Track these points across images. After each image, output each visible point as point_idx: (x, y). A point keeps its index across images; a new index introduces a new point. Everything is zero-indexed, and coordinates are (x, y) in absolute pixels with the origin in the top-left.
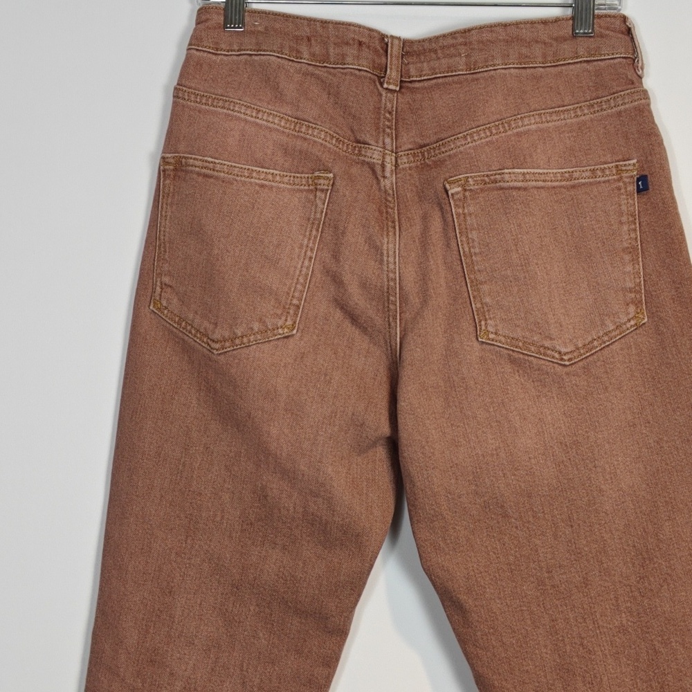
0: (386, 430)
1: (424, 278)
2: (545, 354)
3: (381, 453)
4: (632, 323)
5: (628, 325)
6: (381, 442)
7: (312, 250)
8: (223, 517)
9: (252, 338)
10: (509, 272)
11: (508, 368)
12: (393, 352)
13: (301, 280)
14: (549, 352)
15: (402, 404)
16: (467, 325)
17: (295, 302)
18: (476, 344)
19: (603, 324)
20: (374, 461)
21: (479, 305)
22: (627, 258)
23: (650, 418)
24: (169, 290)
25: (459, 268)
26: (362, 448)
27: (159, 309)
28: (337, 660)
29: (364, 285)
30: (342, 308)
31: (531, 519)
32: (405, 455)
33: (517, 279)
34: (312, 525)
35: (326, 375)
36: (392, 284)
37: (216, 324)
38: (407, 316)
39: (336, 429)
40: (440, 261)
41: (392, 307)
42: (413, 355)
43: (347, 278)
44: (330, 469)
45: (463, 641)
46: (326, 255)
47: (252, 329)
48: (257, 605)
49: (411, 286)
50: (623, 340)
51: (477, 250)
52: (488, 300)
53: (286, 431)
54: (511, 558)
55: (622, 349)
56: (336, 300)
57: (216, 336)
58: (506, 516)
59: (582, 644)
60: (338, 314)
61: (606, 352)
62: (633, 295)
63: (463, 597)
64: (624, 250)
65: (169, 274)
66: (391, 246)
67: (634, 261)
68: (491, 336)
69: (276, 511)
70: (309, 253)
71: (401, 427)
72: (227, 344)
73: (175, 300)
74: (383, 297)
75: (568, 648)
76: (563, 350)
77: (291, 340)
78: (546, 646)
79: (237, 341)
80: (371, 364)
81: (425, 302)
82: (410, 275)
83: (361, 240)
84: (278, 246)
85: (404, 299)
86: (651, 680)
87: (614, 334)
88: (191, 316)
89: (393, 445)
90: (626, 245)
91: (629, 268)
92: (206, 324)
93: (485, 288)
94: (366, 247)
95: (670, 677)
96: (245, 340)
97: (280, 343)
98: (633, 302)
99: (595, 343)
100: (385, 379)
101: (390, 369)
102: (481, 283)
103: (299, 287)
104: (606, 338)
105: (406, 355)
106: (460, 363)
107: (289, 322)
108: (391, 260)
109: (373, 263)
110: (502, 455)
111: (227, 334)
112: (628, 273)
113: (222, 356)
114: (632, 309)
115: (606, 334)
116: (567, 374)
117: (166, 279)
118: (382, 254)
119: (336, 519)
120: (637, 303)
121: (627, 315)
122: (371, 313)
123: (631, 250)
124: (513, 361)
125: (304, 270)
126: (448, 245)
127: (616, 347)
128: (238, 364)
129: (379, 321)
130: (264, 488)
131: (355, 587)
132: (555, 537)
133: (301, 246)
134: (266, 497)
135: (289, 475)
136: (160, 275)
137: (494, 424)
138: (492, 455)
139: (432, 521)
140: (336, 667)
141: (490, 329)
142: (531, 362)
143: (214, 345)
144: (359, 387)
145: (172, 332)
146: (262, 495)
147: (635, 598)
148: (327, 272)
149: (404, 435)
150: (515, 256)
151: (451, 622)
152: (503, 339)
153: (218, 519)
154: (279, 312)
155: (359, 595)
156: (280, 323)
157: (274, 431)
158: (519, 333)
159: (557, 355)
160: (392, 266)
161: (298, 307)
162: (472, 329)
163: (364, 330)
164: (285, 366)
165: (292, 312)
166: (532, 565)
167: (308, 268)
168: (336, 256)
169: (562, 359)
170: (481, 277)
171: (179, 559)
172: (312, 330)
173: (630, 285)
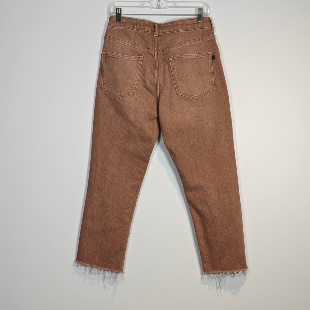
0: (156, 115)
1: (164, 80)
2: (192, 97)
3: (155, 121)
4: (211, 89)
5: (210, 90)
6: (156, 118)
7: (138, 74)
8: (119, 137)
9: (125, 95)
10: (183, 78)
11: (183, 100)
12: (158, 97)
13: (136, 81)
14: (193, 96)
15: (160, 109)
16: (174, 91)
17: (135, 86)
18: (176, 95)
19: (205, 90)
20: (154, 123)
21: (177, 86)
22: (210, 74)
23: (215, 111)
24: (105, 84)
25: (172, 78)
26: (151, 120)
27: (103, 89)
28: (147, 168)
29: (151, 82)
30: (146, 88)
31: (189, 134)
32: (161, 120)
33: (185, 80)
34: (140, 137)
35: (142, 103)
36: (157, 82)
37: (117, 92)
38: (161, 89)
39: (145, 115)
40: (168, 76)
41: (157, 87)
42: (162, 98)
43: (147, 81)
44: (144, 124)
45: (174, 161)
46: (142, 75)
47: (125, 93)
48: (128, 156)
49: (161, 82)
50: (209, 93)
51: (176, 73)
52: (179, 85)
53: (134, 116)
54: (185, 142)
55: (209, 95)
56: (144, 86)
57: (117, 95)
58: (183, 133)
59: (201, 161)
60: (145, 89)
61: (205, 96)
62: (211, 83)
63: (174, 151)
64: (209, 73)
65: (105, 81)
66: (157, 73)
67: (212, 75)
68: (180, 93)
69: (132, 135)
70: (138, 75)
71: (160, 114)
72: (120, 97)
73: (107, 87)
74: (155, 85)
75: (198, 162)
76: (196, 96)
77: (134, 95)
78: (192, 162)
79: (122, 96)
80: (153, 100)
81: (164, 86)
82: (161, 79)
83: (150, 72)
84: (131, 73)
85: (160, 85)
86: (216, 169)
87: (207, 92)
88: (111, 90)
89: (158, 119)
90: (210, 71)
91: (210, 77)
92: (114, 92)
93: (178, 82)
94: (151, 73)
95: (220, 168)
96: (124, 95)
97: (132, 96)
98: (211, 85)
99: (203, 94)
100: (156, 104)
101: (157, 102)
102: (177, 81)
103: (136, 83)
104: (205, 93)
105: (160, 98)
106: (173, 99)
107: (134, 91)
108: (157, 76)
109: (153, 77)
110: (182, 120)
111: (119, 94)
112: (210, 78)
113: (118, 100)
114: (211, 86)
115: (205, 92)
116: (197, 101)
117: (104, 82)
118: (155, 75)
119: (146, 135)
120: (212, 85)
121: (210, 88)
122: (152, 88)
123: (211, 73)
124: (184, 99)
125: (137, 79)
126: (170, 73)
127: (208, 95)
128: (122, 101)
129: (154, 90)
130: (129, 130)
131: (150, 151)
132: (194, 137)
133: (136, 73)
134: (129, 132)
135: (135, 126)
136: (103, 81)
137: (180, 113)
138: (180, 120)
139: (167, 135)
140: (146, 169)
141: (179, 91)
142: (189, 99)
143: (116, 97)
144: (150, 106)
145: (106, 94)
146: (129, 131)
147: (212, 151)
148: (142, 79)
149: (160, 116)
150: (185, 75)
151: (172, 157)
152: (182, 94)
153: (118, 137)
154: (131, 89)
155: (151, 153)
156: (132, 91)
157: (131, 116)
158: (186, 92)
159: (194, 97)
160: (157, 78)
161: (136, 88)
162: (175, 92)
163: (151, 93)
164: (133, 101)
165: (134, 89)
166: (189, 144)
167: (138, 78)
168: (144, 75)
169: (196, 98)
170: (177, 80)
171: (110, 147)
172: (139, 93)
173: (211, 81)
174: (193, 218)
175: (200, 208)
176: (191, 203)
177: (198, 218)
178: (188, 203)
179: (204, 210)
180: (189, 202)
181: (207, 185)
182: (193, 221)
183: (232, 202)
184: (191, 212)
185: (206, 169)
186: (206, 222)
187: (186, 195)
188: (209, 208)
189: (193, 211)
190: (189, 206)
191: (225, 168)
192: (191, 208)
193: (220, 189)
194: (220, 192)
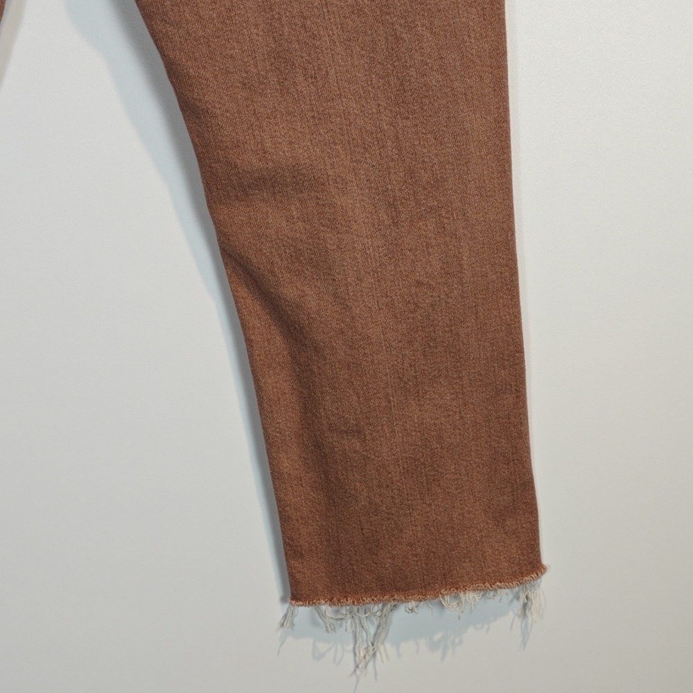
174: (249, 342)
175: (290, 292)
176: (240, 265)
177: (277, 344)
178: (226, 264)
179: (312, 303)
180: (230, 256)
181: (332, 165)
182: (251, 356)
183: (461, 265)
184: (239, 311)
185: (332, 72)
186: (315, 368)
187: (213, 218)
188: (335, 295)
189: (253, 304)
190: (230, 277)
191: (439, 77)
192: (243, 292)
193: (400, 190)
194: (400, 208)
